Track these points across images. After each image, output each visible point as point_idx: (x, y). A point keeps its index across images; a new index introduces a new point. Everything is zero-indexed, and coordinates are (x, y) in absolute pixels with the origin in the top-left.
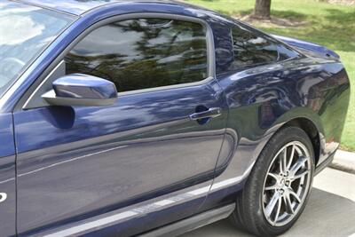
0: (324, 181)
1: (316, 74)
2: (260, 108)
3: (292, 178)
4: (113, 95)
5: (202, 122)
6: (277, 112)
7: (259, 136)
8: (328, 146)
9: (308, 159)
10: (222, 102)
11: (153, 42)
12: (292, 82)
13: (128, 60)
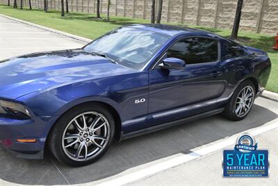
0: (258, 101)
1: (256, 61)
2: (237, 73)
3: (246, 99)
4: (184, 66)
5: (215, 77)
6: (243, 75)
7: (236, 83)
8: (261, 89)
9: (253, 93)
10: (223, 70)
11: (194, 47)
12: (247, 63)
13: (184, 53)
